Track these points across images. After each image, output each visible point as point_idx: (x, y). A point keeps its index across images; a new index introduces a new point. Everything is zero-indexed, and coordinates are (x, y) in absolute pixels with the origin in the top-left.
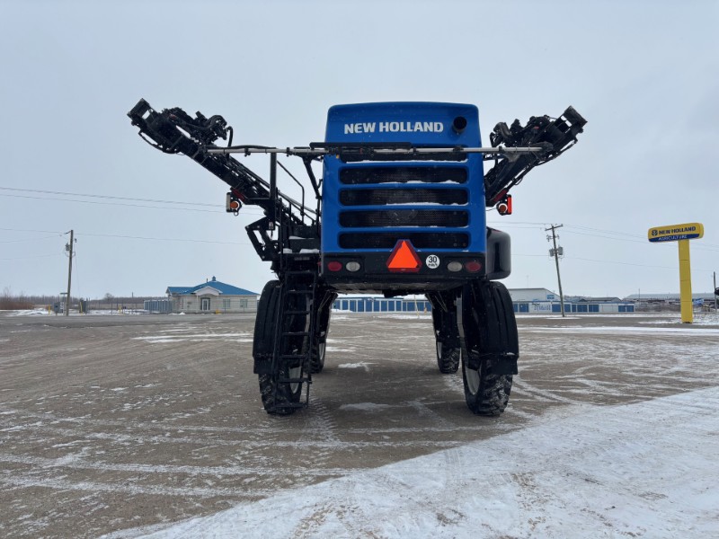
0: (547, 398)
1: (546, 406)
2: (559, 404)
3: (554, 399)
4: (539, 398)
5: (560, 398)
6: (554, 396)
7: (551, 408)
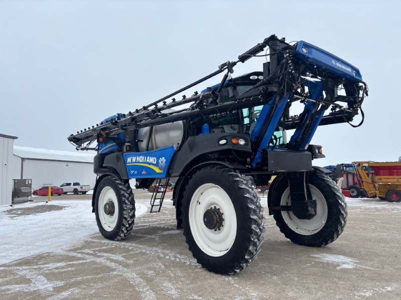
0: (84, 253)
1: (83, 247)
2: (75, 250)
3: (79, 253)
4: (90, 252)
5: (75, 254)
6: (80, 255)
7: (80, 246)
